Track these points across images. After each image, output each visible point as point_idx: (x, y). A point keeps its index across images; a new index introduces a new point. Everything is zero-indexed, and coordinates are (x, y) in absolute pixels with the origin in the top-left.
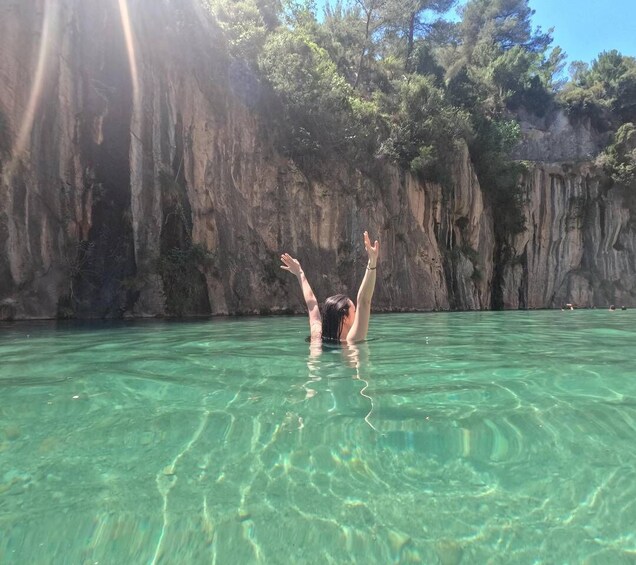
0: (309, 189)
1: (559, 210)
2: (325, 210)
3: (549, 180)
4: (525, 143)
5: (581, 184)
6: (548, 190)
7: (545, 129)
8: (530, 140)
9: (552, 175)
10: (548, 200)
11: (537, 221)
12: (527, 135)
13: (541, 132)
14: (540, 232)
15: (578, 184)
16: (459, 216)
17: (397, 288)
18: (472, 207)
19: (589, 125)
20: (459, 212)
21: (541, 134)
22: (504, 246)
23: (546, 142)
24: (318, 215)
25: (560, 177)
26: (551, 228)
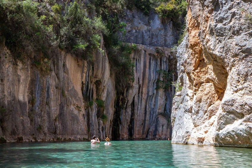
0: (15, 64)
1: (153, 76)
2: (22, 78)
3: (148, 57)
4: (136, 32)
5: (166, 62)
6: (148, 64)
7: (148, 24)
8: (139, 30)
9: (150, 54)
10: (147, 69)
11: (141, 82)
12: (138, 27)
13: (145, 26)
14: (142, 89)
15: (164, 62)
16: (96, 80)
17: (60, 125)
18: (103, 74)
19: (171, 25)
20: (96, 77)
21: (146, 28)
22: (121, 97)
23: (148, 33)
24: (19, 81)
25: (154, 56)
26: (148, 87)
